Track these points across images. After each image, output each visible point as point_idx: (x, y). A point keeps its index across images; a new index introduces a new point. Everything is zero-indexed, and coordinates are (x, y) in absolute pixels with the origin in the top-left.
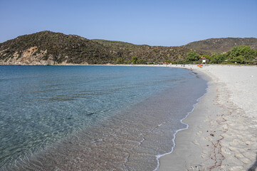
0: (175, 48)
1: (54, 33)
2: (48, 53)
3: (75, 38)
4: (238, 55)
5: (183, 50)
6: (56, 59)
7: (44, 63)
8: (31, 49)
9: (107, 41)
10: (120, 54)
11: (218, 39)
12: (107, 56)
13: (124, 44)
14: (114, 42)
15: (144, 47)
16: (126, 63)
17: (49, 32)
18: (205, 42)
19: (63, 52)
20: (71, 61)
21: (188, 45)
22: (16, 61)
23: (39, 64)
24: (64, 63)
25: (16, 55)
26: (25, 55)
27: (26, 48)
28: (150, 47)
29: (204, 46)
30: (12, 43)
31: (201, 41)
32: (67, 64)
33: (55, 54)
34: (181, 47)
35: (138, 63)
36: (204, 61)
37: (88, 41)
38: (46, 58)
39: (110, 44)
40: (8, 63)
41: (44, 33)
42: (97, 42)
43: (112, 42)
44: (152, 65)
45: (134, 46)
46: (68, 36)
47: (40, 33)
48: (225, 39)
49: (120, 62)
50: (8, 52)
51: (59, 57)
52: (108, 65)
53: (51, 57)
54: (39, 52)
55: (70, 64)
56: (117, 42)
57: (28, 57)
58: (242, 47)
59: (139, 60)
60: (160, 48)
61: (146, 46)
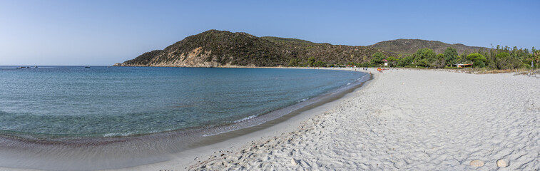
0: (361, 48)
1: (219, 32)
2: (212, 54)
3: (242, 35)
4: (422, 58)
5: (370, 50)
6: (219, 61)
7: (207, 65)
8: (196, 50)
9: (280, 39)
10: (295, 54)
11: (407, 40)
12: (278, 57)
13: (299, 42)
14: (288, 40)
15: (324, 46)
16: (301, 66)
17: (215, 31)
18: (394, 42)
19: (228, 53)
20: (236, 63)
21: (376, 45)
22: (182, 63)
23: (203, 65)
24: (228, 65)
25: (182, 56)
26: (191, 56)
27: (192, 49)
28: (332, 46)
29: (394, 46)
30: (180, 45)
31: (390, 41)
32: (232, 66)
33: (219, 54)
34: (369, 47)
35: (316, 66)
36: (386, 64)
37: (256, 39)
38: (210, 59)
39: (283, 43)
40: (174, 65)
41: (210, 32)
42: (267, 40)
43: (285, 39)
44: (332, 68)
45: (312, 44)
46: (234, 34)
47: (206, 33)
48: (414, 41)
49: (294, 64)
50: (176, 53)
51: (223, 58)
52: (280, 67)
53: (215, 58)
54: (203, 53)
55: (235, 66)
56: (292, 40)
57: (193, 59)
58: (426, 50)
59: (317, 62)
60: (344, 47)
61: (327, 44)
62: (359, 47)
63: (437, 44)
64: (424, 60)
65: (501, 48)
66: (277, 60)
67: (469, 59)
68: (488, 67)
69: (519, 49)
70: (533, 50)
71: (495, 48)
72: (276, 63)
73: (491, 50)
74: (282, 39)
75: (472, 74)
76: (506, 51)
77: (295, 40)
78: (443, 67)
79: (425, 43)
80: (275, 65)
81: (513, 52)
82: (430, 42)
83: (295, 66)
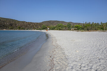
4: (59, 27)
9: (3, 18)
10: (11, 25)
11: (53, 21)
12: (3, 26)
13: (13, 20)
14: (7, 19)
15: (23, 22)
16: (15, 29)
18: (48, 22)
21: (42, 22)
28: (26, 22)
29: (48, 23)
31: (47, 21)
34: (40, 23)
35: (21, 29)
36: (48, 29)
39: (5, 20)
43: (6, 19)
44: (28, 30)
45: (19, 21)
48: (55, 21)
49: (11, 29)
52: (4, 30)
56: (9, 19)
60: (31, 23)
62: (37, 23)
63: (63, 22)
65: (87, 23)
66: (3, 27)
67: (75, 27)
69: (95, 23)
70: (101, 23)
72: (2, 28)
73: (83, 24)
74: (5, 18)
76: (90, 24)
77: (11, 19)
78: (67, 30)
80: (2, 29)
81: (92, 24)
82: (60, 21)
83: (12, 29)
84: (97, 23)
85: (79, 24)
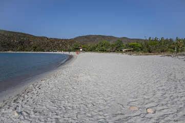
0: (66, 40)
5: (71, 41)
9: (9, 32)
10: (21, 43)
12: (8, 45)
13: (25, 35)
14: (15, 33)
15: (42, 38)
16: (27, 51)
18: (86, 37)
21: (75, 39)
28: (48, 38)
35: (37, 51)
36: (81, 50)
43: (14, 33)
45: (35, 37)
48: (97, 36)
52: (9, 52)
56: (19, 33)
59: (38, 48)
60: (56, 39)
61: (44, 37)
62: (65, 40)
63: (111, 38)
64: (103, 47)
65: (152, 39)
66: (7, 47)
67: (130, 46)
68: (142, 51)
70: (177, 39)
71: (148, 39)
72: (6, 49)
73: (145, 41)
74: (11, 32)
75: (132, 56)
77: (21, 33)
78: (114, 52)
79: (103, 37)
80: (6, 51)
81: (161, 41)
82: (107, 37)
83: (22, 51)
84: (169, 39)
85: (138, 40)
